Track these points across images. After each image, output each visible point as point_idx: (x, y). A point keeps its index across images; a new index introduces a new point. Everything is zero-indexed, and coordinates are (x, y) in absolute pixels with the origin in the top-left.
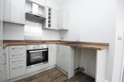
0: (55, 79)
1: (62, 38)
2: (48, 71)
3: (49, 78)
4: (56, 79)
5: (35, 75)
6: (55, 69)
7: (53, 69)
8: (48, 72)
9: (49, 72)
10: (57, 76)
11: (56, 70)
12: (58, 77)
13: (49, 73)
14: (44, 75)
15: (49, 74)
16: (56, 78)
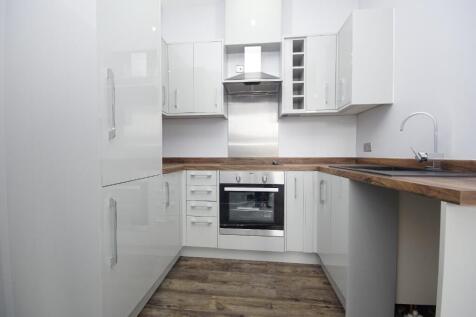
0: (292, 299)
1: (367, 148)
2: (283, 265)
3: (274, 288)
4: (294, 303)
5: (241, 262)
6: (311, 269)
7: (305, 269)
8: (279, 269)
9: (287, 270)
10: (305, 294)
11: (312, 274)
12: (306, 300)
13: (282, 273)
14: (265, 271)
15: (281, 277)
16: (297, 300)
